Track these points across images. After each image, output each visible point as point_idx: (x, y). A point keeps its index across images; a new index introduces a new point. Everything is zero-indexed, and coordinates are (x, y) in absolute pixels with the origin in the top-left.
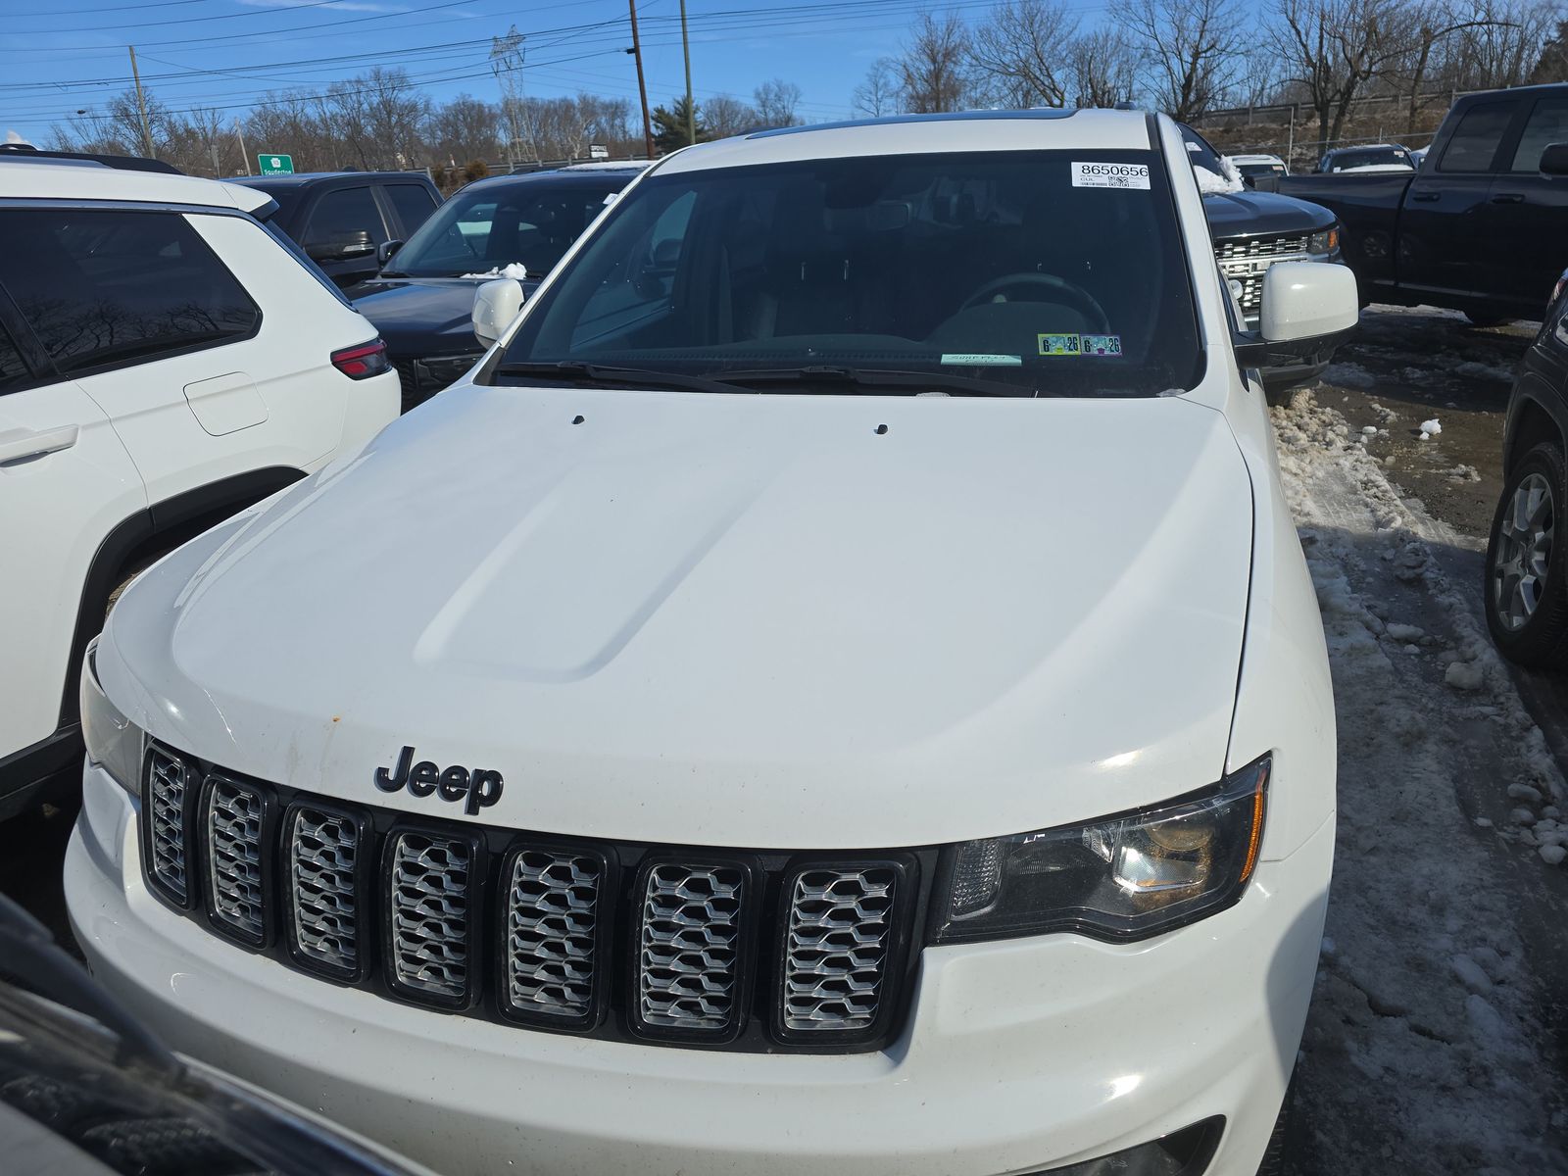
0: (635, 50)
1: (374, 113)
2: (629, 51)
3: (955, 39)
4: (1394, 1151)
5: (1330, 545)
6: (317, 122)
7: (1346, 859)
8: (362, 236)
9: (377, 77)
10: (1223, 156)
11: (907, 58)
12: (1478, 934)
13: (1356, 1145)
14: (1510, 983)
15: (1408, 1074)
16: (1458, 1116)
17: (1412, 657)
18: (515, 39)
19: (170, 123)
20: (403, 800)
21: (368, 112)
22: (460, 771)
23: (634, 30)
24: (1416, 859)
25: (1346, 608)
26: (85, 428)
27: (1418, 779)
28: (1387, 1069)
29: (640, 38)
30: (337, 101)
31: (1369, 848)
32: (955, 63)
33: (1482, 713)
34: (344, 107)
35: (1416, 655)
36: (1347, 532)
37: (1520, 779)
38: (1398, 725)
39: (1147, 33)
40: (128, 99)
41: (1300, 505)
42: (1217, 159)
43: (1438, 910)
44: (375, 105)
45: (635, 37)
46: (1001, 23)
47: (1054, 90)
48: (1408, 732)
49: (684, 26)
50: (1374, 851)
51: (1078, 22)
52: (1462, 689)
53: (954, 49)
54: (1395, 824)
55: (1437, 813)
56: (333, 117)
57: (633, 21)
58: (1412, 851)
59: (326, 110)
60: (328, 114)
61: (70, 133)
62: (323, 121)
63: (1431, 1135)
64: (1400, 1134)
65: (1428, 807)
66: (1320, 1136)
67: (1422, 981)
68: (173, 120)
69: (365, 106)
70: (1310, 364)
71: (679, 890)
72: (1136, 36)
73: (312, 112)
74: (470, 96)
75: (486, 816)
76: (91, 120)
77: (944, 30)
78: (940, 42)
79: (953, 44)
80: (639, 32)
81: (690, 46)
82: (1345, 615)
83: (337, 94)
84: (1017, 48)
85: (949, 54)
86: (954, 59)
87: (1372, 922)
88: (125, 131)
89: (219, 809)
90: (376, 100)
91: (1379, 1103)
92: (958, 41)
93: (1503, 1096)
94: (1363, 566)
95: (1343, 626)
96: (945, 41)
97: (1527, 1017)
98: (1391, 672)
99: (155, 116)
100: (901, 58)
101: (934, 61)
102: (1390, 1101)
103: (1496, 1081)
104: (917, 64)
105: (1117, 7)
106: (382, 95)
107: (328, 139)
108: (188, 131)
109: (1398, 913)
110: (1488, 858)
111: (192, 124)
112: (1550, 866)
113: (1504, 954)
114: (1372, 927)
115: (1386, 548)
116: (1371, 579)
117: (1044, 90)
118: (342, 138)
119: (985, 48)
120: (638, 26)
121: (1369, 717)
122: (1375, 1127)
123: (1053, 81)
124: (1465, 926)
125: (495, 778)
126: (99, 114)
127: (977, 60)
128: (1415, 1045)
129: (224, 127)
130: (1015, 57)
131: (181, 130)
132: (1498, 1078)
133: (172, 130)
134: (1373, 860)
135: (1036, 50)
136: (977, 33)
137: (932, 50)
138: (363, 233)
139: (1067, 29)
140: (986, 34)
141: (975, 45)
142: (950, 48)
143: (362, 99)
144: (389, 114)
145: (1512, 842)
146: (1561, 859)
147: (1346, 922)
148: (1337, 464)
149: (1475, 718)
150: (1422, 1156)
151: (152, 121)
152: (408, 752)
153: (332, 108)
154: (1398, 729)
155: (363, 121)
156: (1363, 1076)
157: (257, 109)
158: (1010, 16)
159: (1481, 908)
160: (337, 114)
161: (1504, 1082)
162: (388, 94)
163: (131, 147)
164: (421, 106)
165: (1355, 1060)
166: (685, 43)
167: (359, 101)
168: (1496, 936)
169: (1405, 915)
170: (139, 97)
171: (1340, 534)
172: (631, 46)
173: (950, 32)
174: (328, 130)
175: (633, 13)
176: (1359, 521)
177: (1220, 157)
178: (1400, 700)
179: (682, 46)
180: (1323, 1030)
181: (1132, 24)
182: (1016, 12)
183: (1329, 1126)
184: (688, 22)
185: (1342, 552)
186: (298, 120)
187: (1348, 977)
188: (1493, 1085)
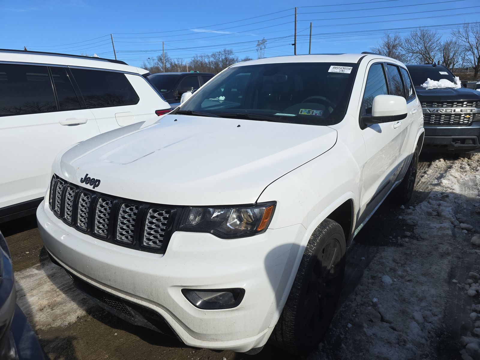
0: (295, 44)
1: (223, 61)
2: (293, 45)
3: (397, 42)
4: (364, 354)
5: (455, 199)
6: (208, 63)
7: (399, 282)
8: (192, 88)
9: (225, 51)
10: (456, 77)
11: (380, 48)
12: (430, 308)
13: (353, 351)
14: (433, 323)
15: (380, 337)
16: (388, 350)
17: (464, 234)
18: (264, 41)
19: (171, 62)
20: (84, 185)
21: (221, 61)
22: (94, 179)
23: (295, 39)
24: (422, 285)
25: (447, 216)
26: (89, 120)
27: (439, 265)
28: (374, 334)
29: (296, 41)
30: (213, 58)
31: (408, 280)
32: (396, 49)
33: (476, 252)
34: (215, 59)
35: (465, 234)
36: (465, 196)
37: (477, 272)
38: (442, 250)
39: (466, 41)
40: (162, 56)
41: (452, 186)
42: (453, 77)
43: (421, 300)
44: (223, 59)
45: (295, 41)
46: (413, 37)
47: (430, 58)
48: (445, 253)
49: (310, 37)
50: (409, 281)
51: (441, 37)
52: (476, 245)
53: (396, 45)
54: (422, 276)
55: (439, 275)
56: (212, 62)
57: (295, 36)
58: (423, 283)
59: (210, 60)
60: (211, 61)
61: (147, 64)
62: (209, 63)
63: (377, 353)
64: (368, 351)
65: (437, 273)
66: (343, 345)
67: (402, 316)
68: (172, 61)
69: (221, 59)
70: (475, 144)
71: (127, 210)
72: (462, 42)
73: (206, 60)
74: (249, 57)
75: (96, 189)
76: (152, 60)
77: (393, 39)
78: (392, 43)
79: (396, 43)
80: (296, 39)
81: (311, 43)
82: (446, 218)
83: (214, 55)
84: (418, 45)
85: (394, 47)
86: (395, 48)
87: (397, 299)
88: (160, 64)
89: (59, 187)
90: (223, 57)
91: (367, 342)
92: (398, 42)
93: (407, 349)
94: (465, 206)
95: (443, 221)
96: (393, 43)
97: (431, 332)
98: (451, 236)
99: (167, 60)
100: (377, 48)
101: (389, 49)
102: (370, 342)
103: (407, 345)
104: (383, 49)
105: (455, 33)
106: (225, 56)
107: (210, 67)
108: (175, 64)
109: (407, 298)
110: (448, 290)
111: (176, 63)
112: (470, 296)
113: (435, 315)
114: (395, 300)
115: (477, 202)
116: (465, 211)
117: (426, 58)
118: (214, 67)
119: (406, 45)
120: (296, 37)
121: (434, 247)
122: (361, 347)
123: (430, 56)
124: (427, 306)
125: (99, 181)
126: (155, 59)
127: (403, 48)
128: (387, 331)
129: (184, 63)
130: (417, 48)
131: (173, 64)
132: (408, 344)
133: (171, 64)
134: (408, 283)
135: (424, 46)
136: (404, 40)
137: (388, 45)
138: (193, 88)
139: (436, 39)
140: (407, 41)
141: (403, 44)
142: (395, 45)
143: (220, 57)
144: (226, 61)
145: (461, 288)
146: (474, 295)
147: (388, 297)
148: (475, 177)
149: (473, 253)
150: (371, 357)
151: (167, 61)
152: (87, 175)
153: (212, 59)
154: (442, 251)
155: (219, 63)
156: (366, 334)
157: (193, 59)
158: (416, 35)
159: (436, 302)
160: (213, 61)
161: (409, 345)
162: (227, 56)
163: (161, 68)
164: (235, 60)
165: (365, 329)
166: (310, 42)
167: (219, 58)
168: (435, 310)
169: (409, 299)
170: (165, 55)
171: (461, 197)
172: (294, 43)
173: (395, 40)
174: (210, 65)
175: (295, 34)
176: (472, 194)
177: (455, 77)
178: (448, 244)
179: (309, 43)
180: (358, 319)
181: (461, 38)
182: (418, 34)
183: (347, 344)
184: (312, 36)
185: (460, 202)
186: (203, 62)
187: (378, 310)
188: (405, 346)
